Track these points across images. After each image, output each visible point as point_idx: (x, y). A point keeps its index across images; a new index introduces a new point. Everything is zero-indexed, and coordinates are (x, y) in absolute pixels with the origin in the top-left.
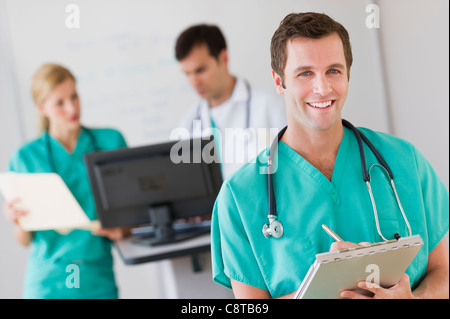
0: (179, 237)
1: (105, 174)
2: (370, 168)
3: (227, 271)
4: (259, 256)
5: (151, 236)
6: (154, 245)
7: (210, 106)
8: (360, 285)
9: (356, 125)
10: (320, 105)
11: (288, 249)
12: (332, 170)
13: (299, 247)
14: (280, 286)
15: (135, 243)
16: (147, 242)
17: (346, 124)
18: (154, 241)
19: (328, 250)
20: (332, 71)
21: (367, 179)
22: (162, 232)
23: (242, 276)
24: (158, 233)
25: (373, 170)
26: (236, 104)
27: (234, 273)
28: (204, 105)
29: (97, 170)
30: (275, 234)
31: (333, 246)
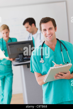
0: (25, 61)
1: (10, 47)
2: (62, 48)
3: (33, 70)
4: (39, 67)
5: (19, 60)
6: (19, 62)
7: (32, 34)
8: (60, 73)
9: (60, 39)
10: (49, 36)
11: (45, 65)
12: (54, 49)
13: (47, 65)
14: (43, 73)
15: (16, 61)
16: (18, 61)
17: (57, 39)
18: (20, 61)
19: (53, 66)
20: (50, 29)
21: (62, 51)
22: (21, 59)
23: (36, 71)
24: (20, 59)
25: (63, 49)
26: (38, 34)
27: (35, 70)
28: (31, 34)
29: (9, 46)
30: (42, 62)
31: (54, 65)
